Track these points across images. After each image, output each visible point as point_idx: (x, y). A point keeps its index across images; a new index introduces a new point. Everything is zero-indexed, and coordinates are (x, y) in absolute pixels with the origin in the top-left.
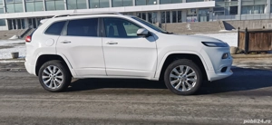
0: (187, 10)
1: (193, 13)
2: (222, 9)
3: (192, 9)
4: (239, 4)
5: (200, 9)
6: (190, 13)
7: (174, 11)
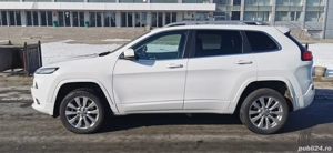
0: (183, 12)
1: (190, 17)
2: (223, 13)
3: (189, 12)
4: (241, 9)
5: (198, 12)
6: (186, 17)
7: (168, 13)
